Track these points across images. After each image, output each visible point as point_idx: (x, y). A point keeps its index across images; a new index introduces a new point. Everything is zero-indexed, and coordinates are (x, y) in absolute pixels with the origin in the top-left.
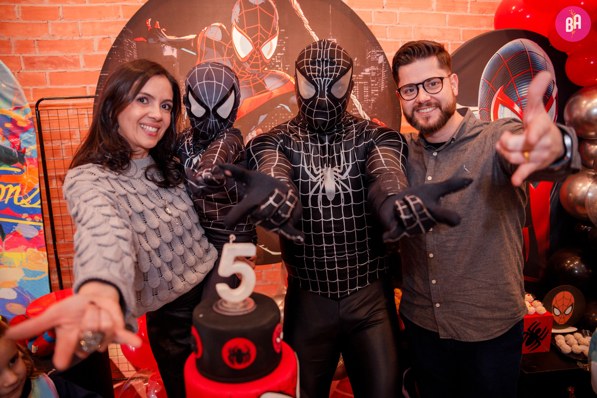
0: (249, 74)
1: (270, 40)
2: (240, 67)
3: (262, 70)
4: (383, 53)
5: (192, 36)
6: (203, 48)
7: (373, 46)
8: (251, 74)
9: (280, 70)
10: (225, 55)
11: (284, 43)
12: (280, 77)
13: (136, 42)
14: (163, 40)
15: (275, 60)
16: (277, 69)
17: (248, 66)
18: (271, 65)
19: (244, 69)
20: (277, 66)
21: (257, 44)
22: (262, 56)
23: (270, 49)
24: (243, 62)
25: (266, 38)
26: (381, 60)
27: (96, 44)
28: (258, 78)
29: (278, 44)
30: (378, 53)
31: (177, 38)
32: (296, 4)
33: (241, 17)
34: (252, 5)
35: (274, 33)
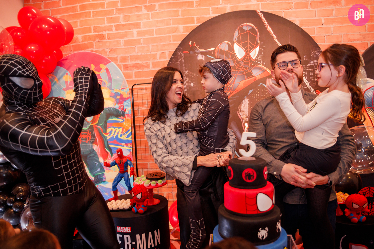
0: (243, 67)
1: (255, 49)
2: (238, 64)
3: (250, 65)
5: (213, 49)
6: (218, 54)
7: (316, 48)
8: (244, 68)
9: (261, 65)
10: (230, 58)
11: (263, 50)
12: (260, 69)
13: (184, 53)
14: (197, 51)
15: (258, 59)
16: (259, 64)
17: (242, 63)
18: (256, 62)
19: (240, 65)
20: (259, 62)
21: (248, 51)
22: (250, 58)
23: (255, 53)
24: (240, 61)
25: (252, 48)
27: (158, 56)
28: (248, 70)
29: (259, 50)
30: (318, 52)
31: (205, 50)
32: (269, 28)
33: (239, 37)
34: (244, 31)
35: (257, 45)
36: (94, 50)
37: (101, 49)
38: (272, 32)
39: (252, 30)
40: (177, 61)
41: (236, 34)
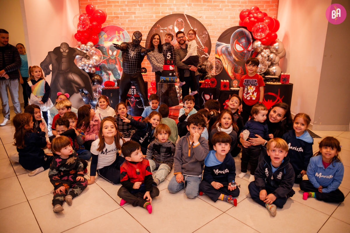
4: (207, 32)
5: (166, 28)
6: (168, 30)
7: (205, 30)
11: (185, 29)
13: (155, 29)
14: (160, 29)
21: (180, 30)
26: (207, 33)
27: (143, 28)
31: (163, 28)
32: (188, 21)
33: (176, 24)
34: (179, 22)
35: (183, 27)
36: (114, 23)
37: (117, 23)
38: (189, 23)
39: (182, 21)
40: (152, 32)
41: (175, 23)
